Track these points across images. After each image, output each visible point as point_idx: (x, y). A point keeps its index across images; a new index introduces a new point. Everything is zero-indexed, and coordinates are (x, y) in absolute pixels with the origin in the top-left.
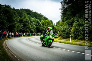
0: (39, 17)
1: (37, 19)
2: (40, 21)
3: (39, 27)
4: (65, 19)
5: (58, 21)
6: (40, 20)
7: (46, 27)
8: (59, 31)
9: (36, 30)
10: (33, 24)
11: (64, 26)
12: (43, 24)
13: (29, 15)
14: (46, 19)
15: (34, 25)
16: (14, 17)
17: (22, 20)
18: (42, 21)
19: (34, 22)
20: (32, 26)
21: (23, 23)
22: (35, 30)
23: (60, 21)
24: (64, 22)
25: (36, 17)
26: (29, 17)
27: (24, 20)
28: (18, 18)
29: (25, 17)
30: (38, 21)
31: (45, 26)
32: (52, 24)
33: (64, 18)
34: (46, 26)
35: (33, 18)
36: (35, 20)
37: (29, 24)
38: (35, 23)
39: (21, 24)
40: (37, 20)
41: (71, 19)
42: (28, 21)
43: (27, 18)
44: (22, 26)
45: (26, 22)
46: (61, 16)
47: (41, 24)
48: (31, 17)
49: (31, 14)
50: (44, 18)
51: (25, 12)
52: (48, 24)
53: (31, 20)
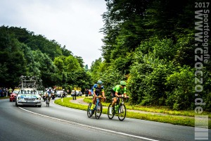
1: (43, 52)
3: (49, 73)
4: (112, 55)
5: (96, 60)
6: (52, 56)
7: (66, 74)
9: (41, 81)
10: (33, 66)
11: (109, 73)
13: (23, 44)
14: (67, 53)
15: (37, 68)
18: (56, 59)
19: (35, 60)
20: (31, 70)
23: (100, 59)
24: (109, 62)
26: (24, 48)
31: (63, 72)
32: (82, 66)
33: (109, 53)
34: (66, 71)
35: (33, 52)
37: (22, 65)
38: (38, 64)
39: (3, 64)
40: (45, 56)
41: (125, 55)
42: (21, 58)
43: (19, 51)
47: (55, 66)
49: (28, 42)
50: (61, 52)
51: (14, 34)
52: (72, 67)
53: (29, 55)
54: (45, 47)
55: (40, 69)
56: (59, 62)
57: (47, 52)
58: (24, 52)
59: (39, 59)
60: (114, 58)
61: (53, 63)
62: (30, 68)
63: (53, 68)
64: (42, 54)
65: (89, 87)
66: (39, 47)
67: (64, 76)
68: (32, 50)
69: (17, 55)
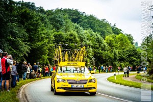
2: (104, 38)
16: (43, 30)
17: (60, 36)
21: (64, 42)
22: (91, 59)
25: (92, 28)
28: (52, 31)
30: (98, 38)
36: (92, 35)
45: (70, 40)
48: (81, 28)
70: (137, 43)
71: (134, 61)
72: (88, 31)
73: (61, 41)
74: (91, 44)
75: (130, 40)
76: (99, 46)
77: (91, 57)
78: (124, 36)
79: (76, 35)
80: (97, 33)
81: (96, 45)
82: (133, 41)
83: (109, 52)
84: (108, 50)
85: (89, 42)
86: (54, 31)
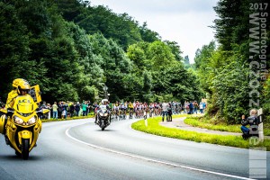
0: (117, 28)
1: (107, 37)
2: (125, 50)
3: (119, 73)
4: (234, 37)
5: (205, 47)
6: (124, 42)
7: (149, 74)
8: (211, 92)
9: (105, 88)
10: (91, 62)
11: (230, 68)
12: (137, 61)
13: (72, 23)
14: (149, 37)
15: (97, 67)
17: (42, 46)
18: (131, 47)
19: (94, 52)
20: (87, 71)
21: (49, 57)
22: (100, 88)
23: (212, 44)
24: (230, 49)
25: (103, 31)
26: (74, 30)
27: (51, 44)
29: (55, 33)
30: (114, 50)
31: (145, 72)
32: (178, 59)
33: (229, 32)
34: (149, 68)
35: (89, 37)
36: (102, 43)
37: (72, 61)
38: (99, 58)
39: (38, 61)
40: (110, 43)
42: (70, 49)
43: (64, 37)
44: (45, 70)
45: (61, 53)
46: (219, 23)
47: (129, 60)
48: (82, 31)
49: (80, 19)
50: (139, 36)
51: (55, 7)
52: (160, 62)
53: (84, 43)
54: (111, 27)
55: (103, 67)
56: (137, 54)
57: (115, 37)
58: (74, 37)
59: (101, 49)
60: (238, 42)
61: (125, 56)
62: (86, 67)
63: (126, 64)
64: (105, 40)
65: (192, 97)
66: (99, 28)
67: (146, 79)
68: (87, 33)
69: (62, 44)
70: (187, 57)
71: (182, 91)
72: (94, 37)
73: (44, 56)
74: (101, 61)
75: (174, 53)
76: (117, 64)
77: (100, 84)
78: (163, 45)
79: (72, 43)
80: (111, 39)
81: (110, 62)
82: (181, 55)
83: (134, 75)
84: (132, 72)
85: (97, 58)
86: (30, 37)
